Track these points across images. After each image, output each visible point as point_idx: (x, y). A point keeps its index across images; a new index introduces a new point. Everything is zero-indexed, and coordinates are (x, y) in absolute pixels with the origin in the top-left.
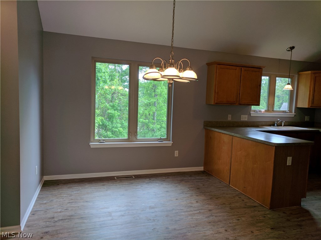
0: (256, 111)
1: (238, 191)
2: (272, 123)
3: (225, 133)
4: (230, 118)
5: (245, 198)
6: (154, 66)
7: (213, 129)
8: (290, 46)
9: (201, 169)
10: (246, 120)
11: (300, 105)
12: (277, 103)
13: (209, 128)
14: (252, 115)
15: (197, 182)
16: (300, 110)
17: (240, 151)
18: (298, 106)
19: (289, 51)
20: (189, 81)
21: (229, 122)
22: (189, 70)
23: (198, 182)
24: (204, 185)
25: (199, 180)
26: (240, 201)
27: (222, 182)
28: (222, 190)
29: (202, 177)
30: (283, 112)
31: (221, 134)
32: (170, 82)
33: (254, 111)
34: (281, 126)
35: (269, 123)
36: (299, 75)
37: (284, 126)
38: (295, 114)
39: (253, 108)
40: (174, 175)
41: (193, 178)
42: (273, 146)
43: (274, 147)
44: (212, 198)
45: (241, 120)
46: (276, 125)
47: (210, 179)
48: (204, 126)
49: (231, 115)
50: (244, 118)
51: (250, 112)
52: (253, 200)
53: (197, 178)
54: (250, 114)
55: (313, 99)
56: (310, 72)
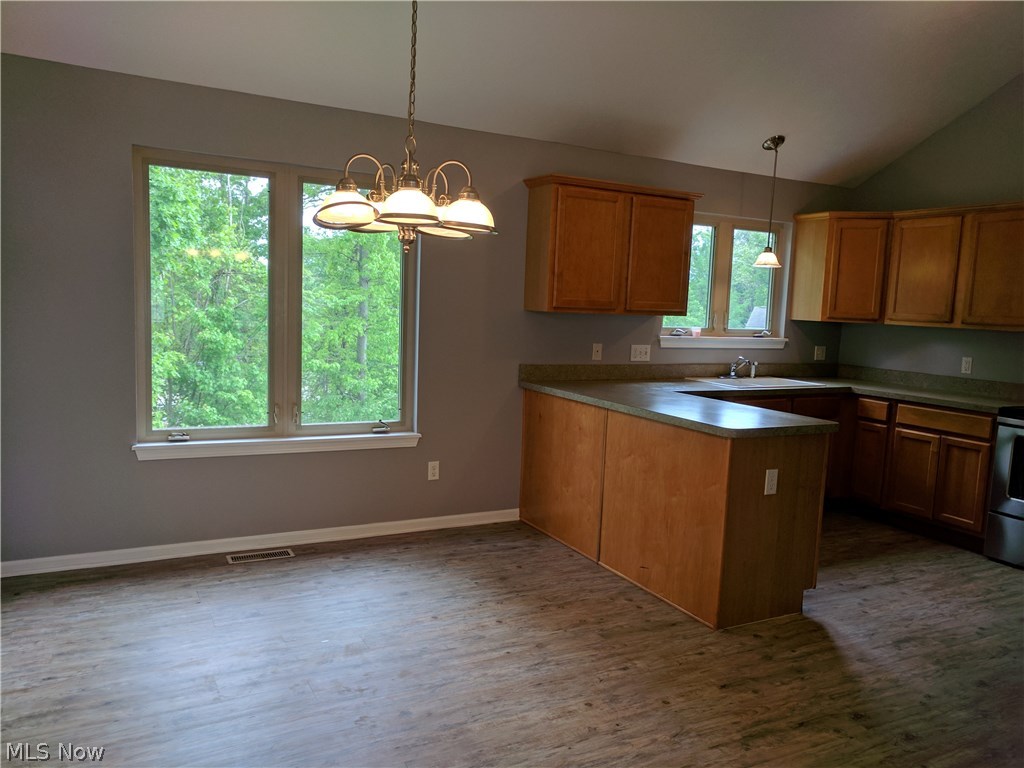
0: (674, 333)
1: (624, 579)
2: (721, 369)
3: (584, 401)
4: (597, 354)
5: (644, 601)
6: (352, 181)
7: (548, 390)
8: (773, 136)
9: (512, 515)
10: (647, 358)
11: (800, 315)
12: (735, 308)
13: (536, 387)
14: (663, 344)
15: (498, 557)
16: (800, 329)
17: (629, 455)
18: (795, 317)
19: (769, 148)
20: (467, 235)
21: (595, 366)
22: (469, 197)
23: (504, 558)
24: (520, 567)
25: (507, 553)
26: (632, 611)
27: (575, 554)
28: (578, 580)
29: (514, 541)
30: (756, 334)
32: (406, 238)
34: (749, 376)
35: (714, 369)
36: (798, 223)
37: (756, 376)
38: (787, 340)
39: (667, 321)
40: (427, 541)
41: (485, 546)
42: (726, 438)
43: (729, 442)
44: (545, 606)
45: (632, 359)
46: (733, 374)
47: (538, 546)
48: (521, 380)
49: (601, 345)
50: (641, 354)
51: (658, 336)
52: (670, 605)
53: (499, 544)
54: (659, 341)
55: (835, 296)
56: (826, 214)
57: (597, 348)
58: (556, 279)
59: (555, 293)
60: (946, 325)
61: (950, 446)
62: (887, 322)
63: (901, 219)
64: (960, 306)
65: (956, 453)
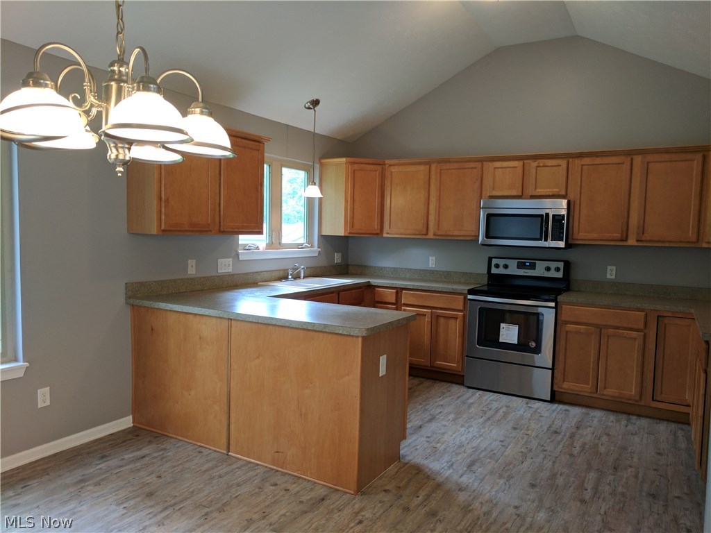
0: (247, 248)
1: (258, 465)
2: (281, 274)
3: (207, 313)
4: (192, 271)
5: (286, 482)
8: (312, 99)
9: (126, 422)
10: (230, 270)
11: (328, 231)
12: (285, 228)
13: (147, 303)
14: (241, 258)
15: (132, 471)
16: (330, 242)
18: (325, 233)
19: (309, 108)
20: (177, 157)
21: (191, 279)
23: (139, 470)
24: (159, 477)
25: (138, 464)
27: (203, 450)
29: (139, 450)
30: (299, 246)
31: (191, 317)
32: (121, 157)
33: (245, 247)
34: (299, 278)
35: (277, 274)
36: (322, 165)
37: (304, 277)
38: (320, 250)
39: (244, 239)
40: (45, 472)
41: (113, 462)
42: (357, 337)
43: (360, 339)
45: (219, 271)
46: (290, 277)
47: (165, 449)
48: (128, 297)
49: (194, 261)
50: (225, 266)
51: (237, 251)
52: (309, 481)
53: (126, 457)
54: (238, 255)
55: (353, 218)
56: (344, 160)
57: (192, 263)
58: (163, 204)
59: (163, 217)
60: (424, 237)
61: (438, 316)
62: (385, 235)
63: (390, 165)
64: (431, 224)
65: (442, 320)
